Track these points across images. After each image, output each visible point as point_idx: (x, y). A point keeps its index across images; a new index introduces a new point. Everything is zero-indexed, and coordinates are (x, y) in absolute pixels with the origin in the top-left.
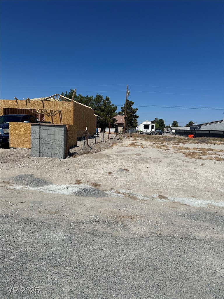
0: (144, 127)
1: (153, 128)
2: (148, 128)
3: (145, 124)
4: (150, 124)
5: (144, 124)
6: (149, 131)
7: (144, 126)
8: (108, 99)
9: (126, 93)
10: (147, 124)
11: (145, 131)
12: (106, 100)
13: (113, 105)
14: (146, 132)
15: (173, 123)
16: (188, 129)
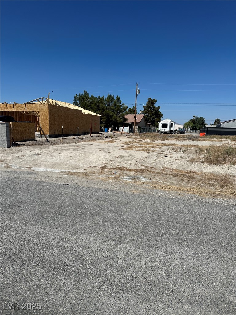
0: (161, 126)
1: (172, 127)
2: (167, 128)
3: (163, 122)
4: (168, 122)
5: (161, 122)
6: (167, 130)
7: (162, 124)
10: (165, 122)
11: (163, 130)
12: (117, 99)
14: (164, 131)
15: (216, 121)
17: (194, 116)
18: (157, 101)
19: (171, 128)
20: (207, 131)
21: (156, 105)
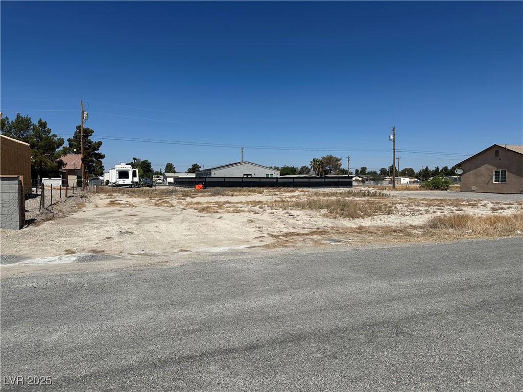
0: (118, 175)
1: (136, 177)
2: (127, 177)
3: (120, 169)
4: (128, 169)
5: (117, 169)
6: (128, 181)
7: (118, 172)
8: (43, 125)
9: (81, 115)
10: (124, 169)
11: (121, 181)
12: (40, 126)
13: (55, 136)
14: (123, 183)
15: (167, 167)
16: (193, 175)
17: (134, 159)
18: (93, 132)
19: (134, 178)
20: (205, 182)
21: (93, 139)
